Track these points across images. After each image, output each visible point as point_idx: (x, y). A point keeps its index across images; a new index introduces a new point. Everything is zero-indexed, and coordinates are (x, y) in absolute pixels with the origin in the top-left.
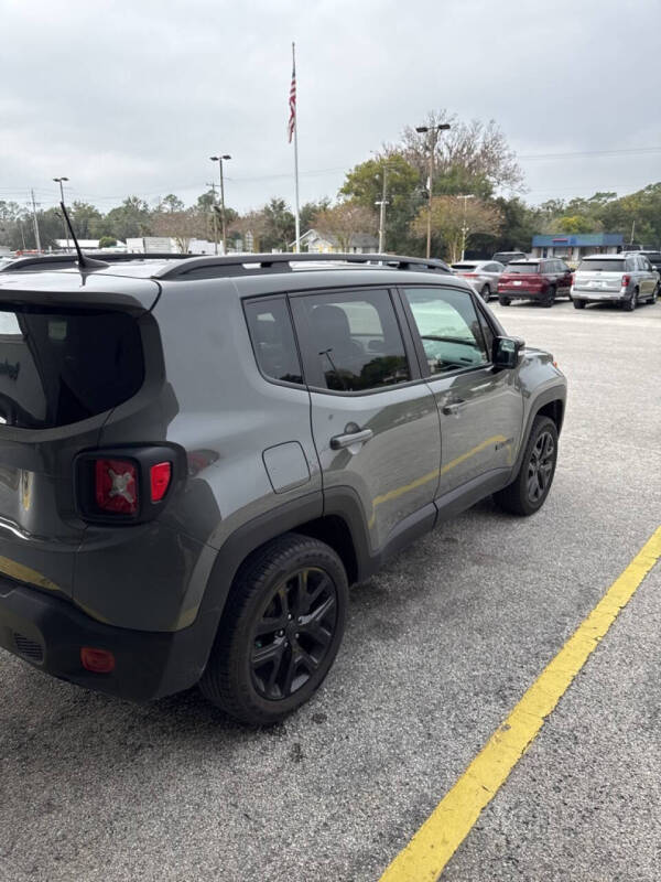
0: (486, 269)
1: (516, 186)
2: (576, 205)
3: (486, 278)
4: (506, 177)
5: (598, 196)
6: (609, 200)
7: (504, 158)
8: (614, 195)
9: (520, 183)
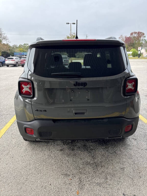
0: (16, 59)
1: (7, 41)
2: (20, 46)
3: (17, 61)
4: (4, 38)
5: (25, 44)
6: (27, 45)
7: (3, 34)
8: (28, 44)
9: (8, 40)
